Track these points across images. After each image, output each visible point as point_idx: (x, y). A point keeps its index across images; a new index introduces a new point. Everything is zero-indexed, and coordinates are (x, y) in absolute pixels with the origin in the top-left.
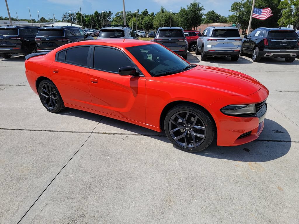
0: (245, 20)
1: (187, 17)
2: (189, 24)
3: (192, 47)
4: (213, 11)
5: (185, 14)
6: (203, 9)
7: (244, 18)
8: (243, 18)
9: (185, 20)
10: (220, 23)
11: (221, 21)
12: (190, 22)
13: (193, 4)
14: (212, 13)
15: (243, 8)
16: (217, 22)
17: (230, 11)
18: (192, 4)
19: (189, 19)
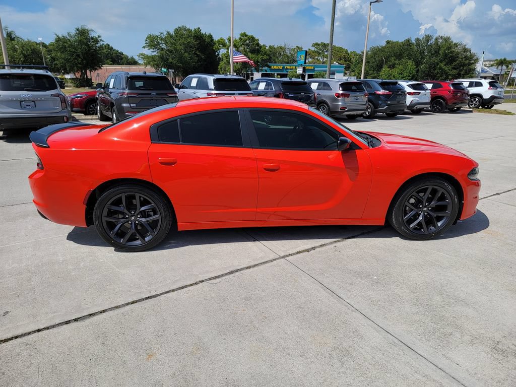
0: (171, 63)
1: (74, 52)
2: (80, 64)
3: (91, 106)
4: (109, 45)
5: (69, 47)
6: (101, 40)
7: (171, 60)
8: (168, 59)
9: (72, 56)
10: (126, 65)
11: (127, 62)
12: (82, 60)
13: (80, 29)
14: (107, 48)
15: (164, 45)
16: (119, 64)
17: (144, 47)
18: (78, 29)
19: (78, 56)
